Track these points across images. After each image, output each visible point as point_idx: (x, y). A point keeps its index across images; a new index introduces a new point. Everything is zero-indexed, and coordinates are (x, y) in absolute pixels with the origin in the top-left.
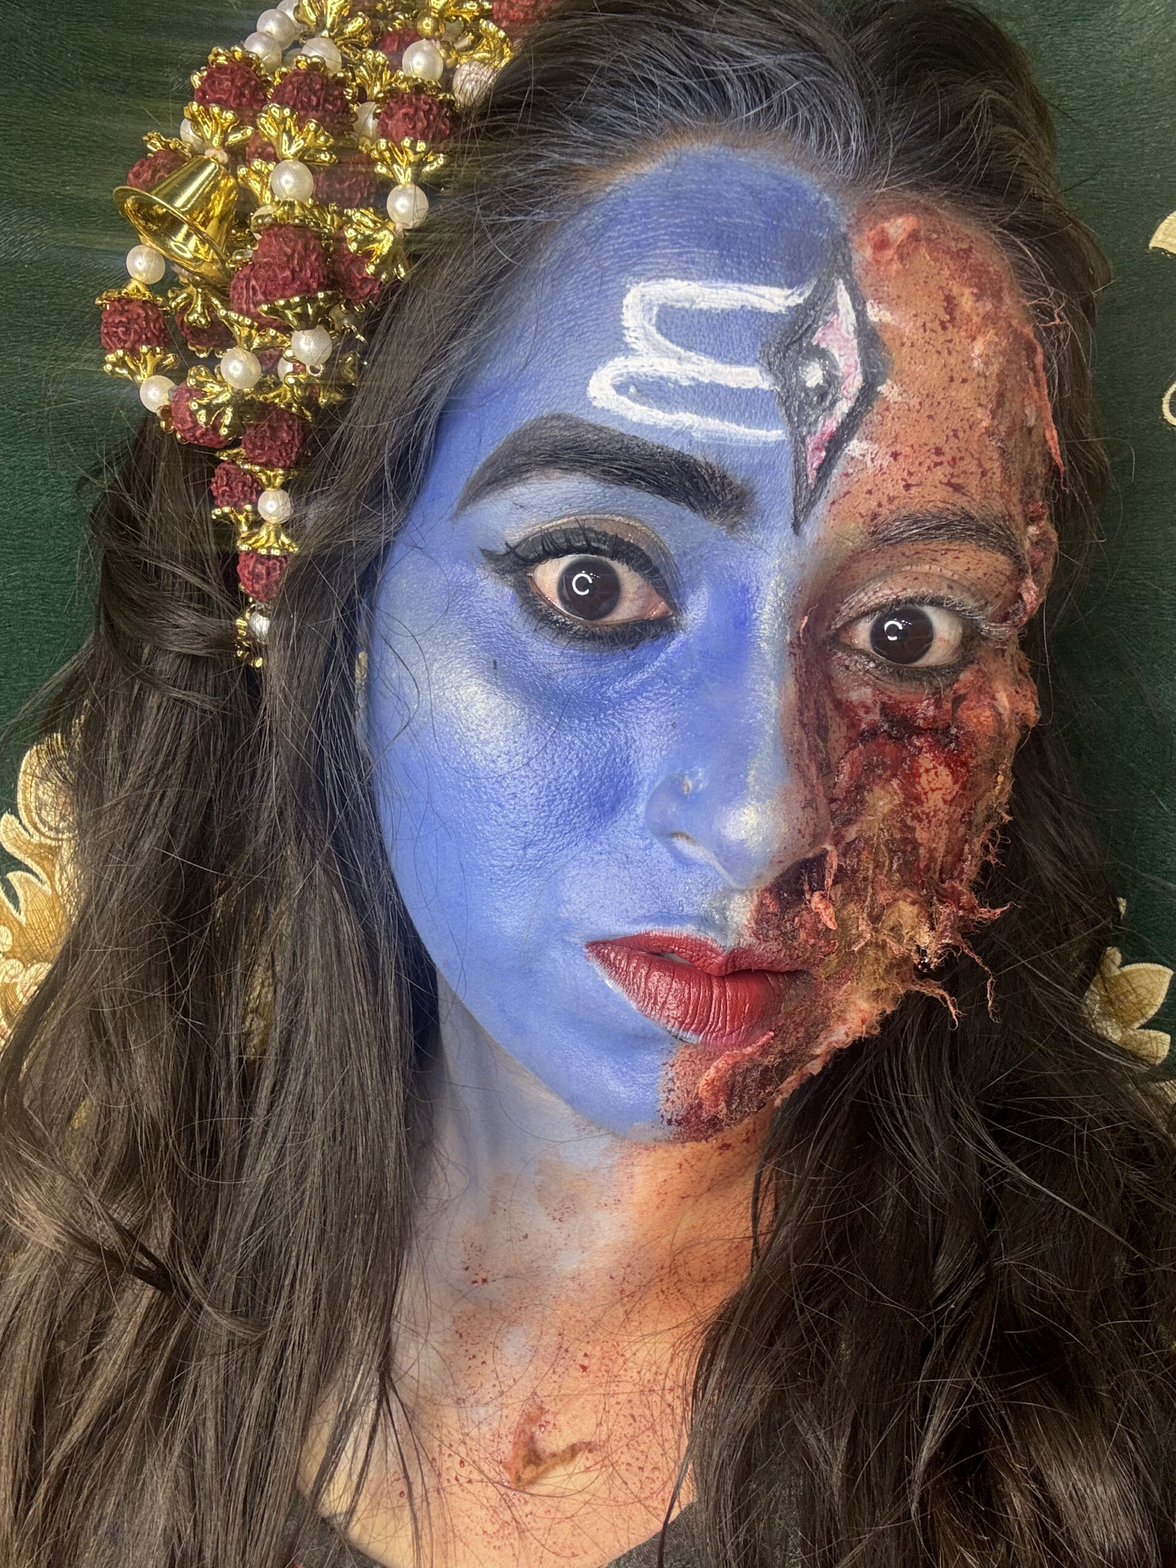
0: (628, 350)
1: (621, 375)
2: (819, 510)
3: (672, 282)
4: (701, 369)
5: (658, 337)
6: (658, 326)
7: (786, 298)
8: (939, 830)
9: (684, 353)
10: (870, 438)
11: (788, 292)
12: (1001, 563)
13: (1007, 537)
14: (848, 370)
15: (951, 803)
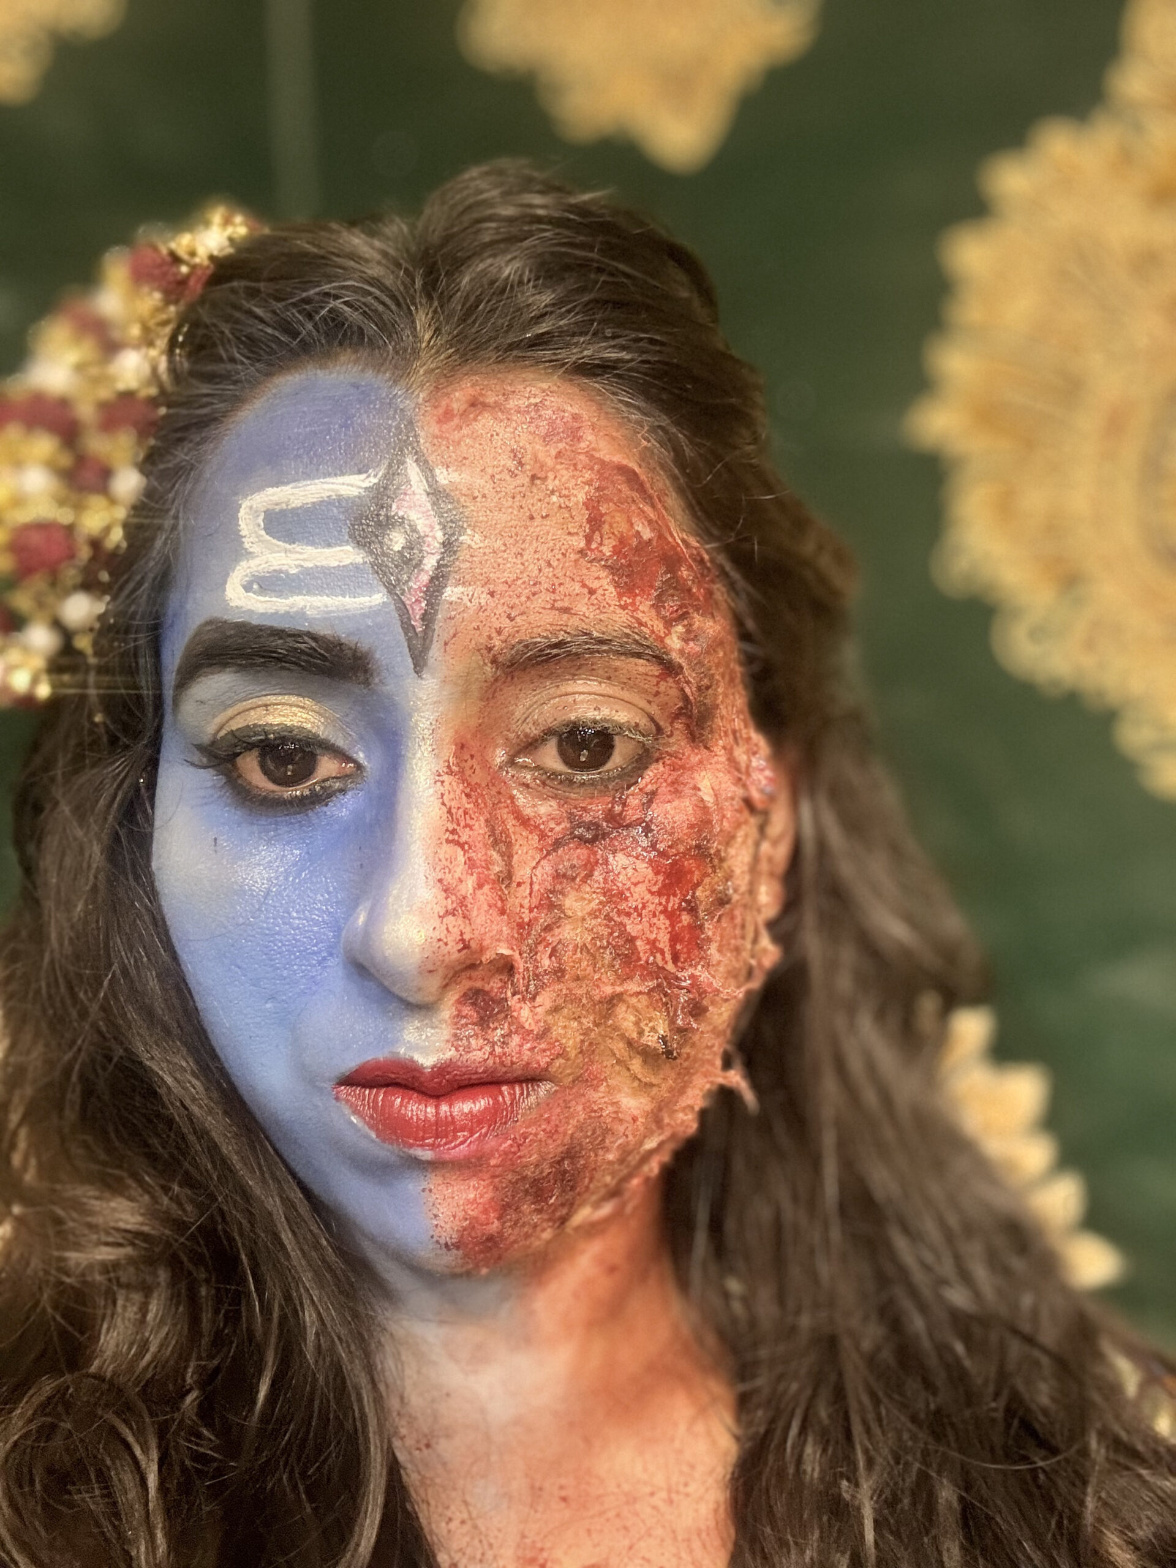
0: (249, 555)
1: (246, 576)
2: (435, 653)
3: (270, 491)
4: (305, 556)
5: (268, 538)
6: (265, 529)
7: (363, 481)
8: (655, 920)
9: (288, 546)
10: (459, 582)
11: (364, 476)
12: (642, 666)
13: (636, 642)
14: (427, 530)
15: (659, 893)
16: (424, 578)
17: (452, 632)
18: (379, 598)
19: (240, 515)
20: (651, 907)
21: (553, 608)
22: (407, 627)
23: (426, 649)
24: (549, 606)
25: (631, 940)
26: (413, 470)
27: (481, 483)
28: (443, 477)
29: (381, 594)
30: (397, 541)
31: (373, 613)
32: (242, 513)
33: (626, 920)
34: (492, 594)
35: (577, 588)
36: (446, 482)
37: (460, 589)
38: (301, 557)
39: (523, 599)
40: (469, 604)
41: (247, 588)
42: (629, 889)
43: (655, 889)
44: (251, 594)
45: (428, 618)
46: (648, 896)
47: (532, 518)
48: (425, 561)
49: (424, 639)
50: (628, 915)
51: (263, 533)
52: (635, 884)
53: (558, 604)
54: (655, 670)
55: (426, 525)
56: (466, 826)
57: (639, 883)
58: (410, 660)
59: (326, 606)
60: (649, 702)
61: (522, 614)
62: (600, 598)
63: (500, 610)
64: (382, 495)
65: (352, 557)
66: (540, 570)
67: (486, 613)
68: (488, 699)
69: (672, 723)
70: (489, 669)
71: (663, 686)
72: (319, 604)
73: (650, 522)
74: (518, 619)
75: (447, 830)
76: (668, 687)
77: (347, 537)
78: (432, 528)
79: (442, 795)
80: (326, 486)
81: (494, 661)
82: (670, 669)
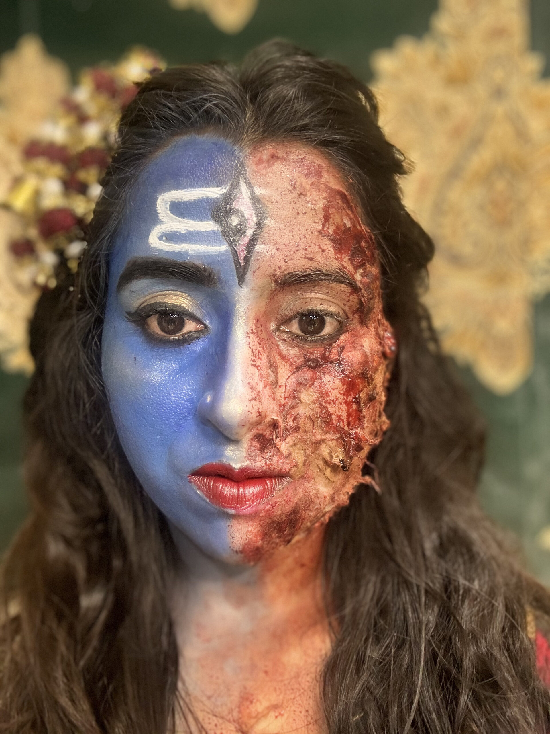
0: (161, 222)
1: (160, 232)
2: (249, 276)
3: (173, 192)
4: (189, 225)
5: (171, 215)
6: (170, 210)
7: (219, 191)
8: (341, 406)
9: (181, 219)
10: (264, 243)
11: (220, 188)
12: (343, 287)
13: (342, 276)
14: (249, 216)
15: (344, 394)
16: (246, 240)
17: (258, 266)
18: (224, 248)
19: (157, 202)
20: (340, 400)
21: (305, 258)
22: (237, 263)
23: (245, 273)
24: (303, 257)
25: (330, 415)
26: (243, 187)
27: (276, 196)
28: (258, 191)
29: (225, 246)
30: (234, 221)
31: (220, 255)
32: (159, 202)
33: (328, 406)
34: (278, 250)
35: (316, 249)
36: (259, 194)
37: (263, 246)
38: (187, 225)
39: (292, 253)
40: (266, 254)
41: (160, 238)
42: (330, 391)
43: (342, 392)
44: (161, 242)
45: (247, 259)
46: (339, 395)
47: (298, 214)
48: (247, 231)
49: (244, 269)
50: (329, 403)
51: (169, 212)
52: (333, 389)
53: (308, 256)
54: (348, 289)
55: (249, 214)
56: (259, 358)
57: (335, 389)
58: (237, 279)
59: (198, 250)
60: (345, 305)
61: (292, 259)
62: (327, 254)
63: (281, 257)
64: (228, 198)
65: (213, 227)
66: (301, 239)
67: (274, 258)
68: (270, 299)
69: (353, 315)
70: (273, 285)
71: (352, 297)
72: (195, 249)
73: (351, 219)
74: (289, 262)
75: (251, 360)
76: (354, 299)
77: (210, 217)
78: (251, 215)
79: (249, 343)
80: (201, 192)
81: (276, 282)
82: (355, 289)
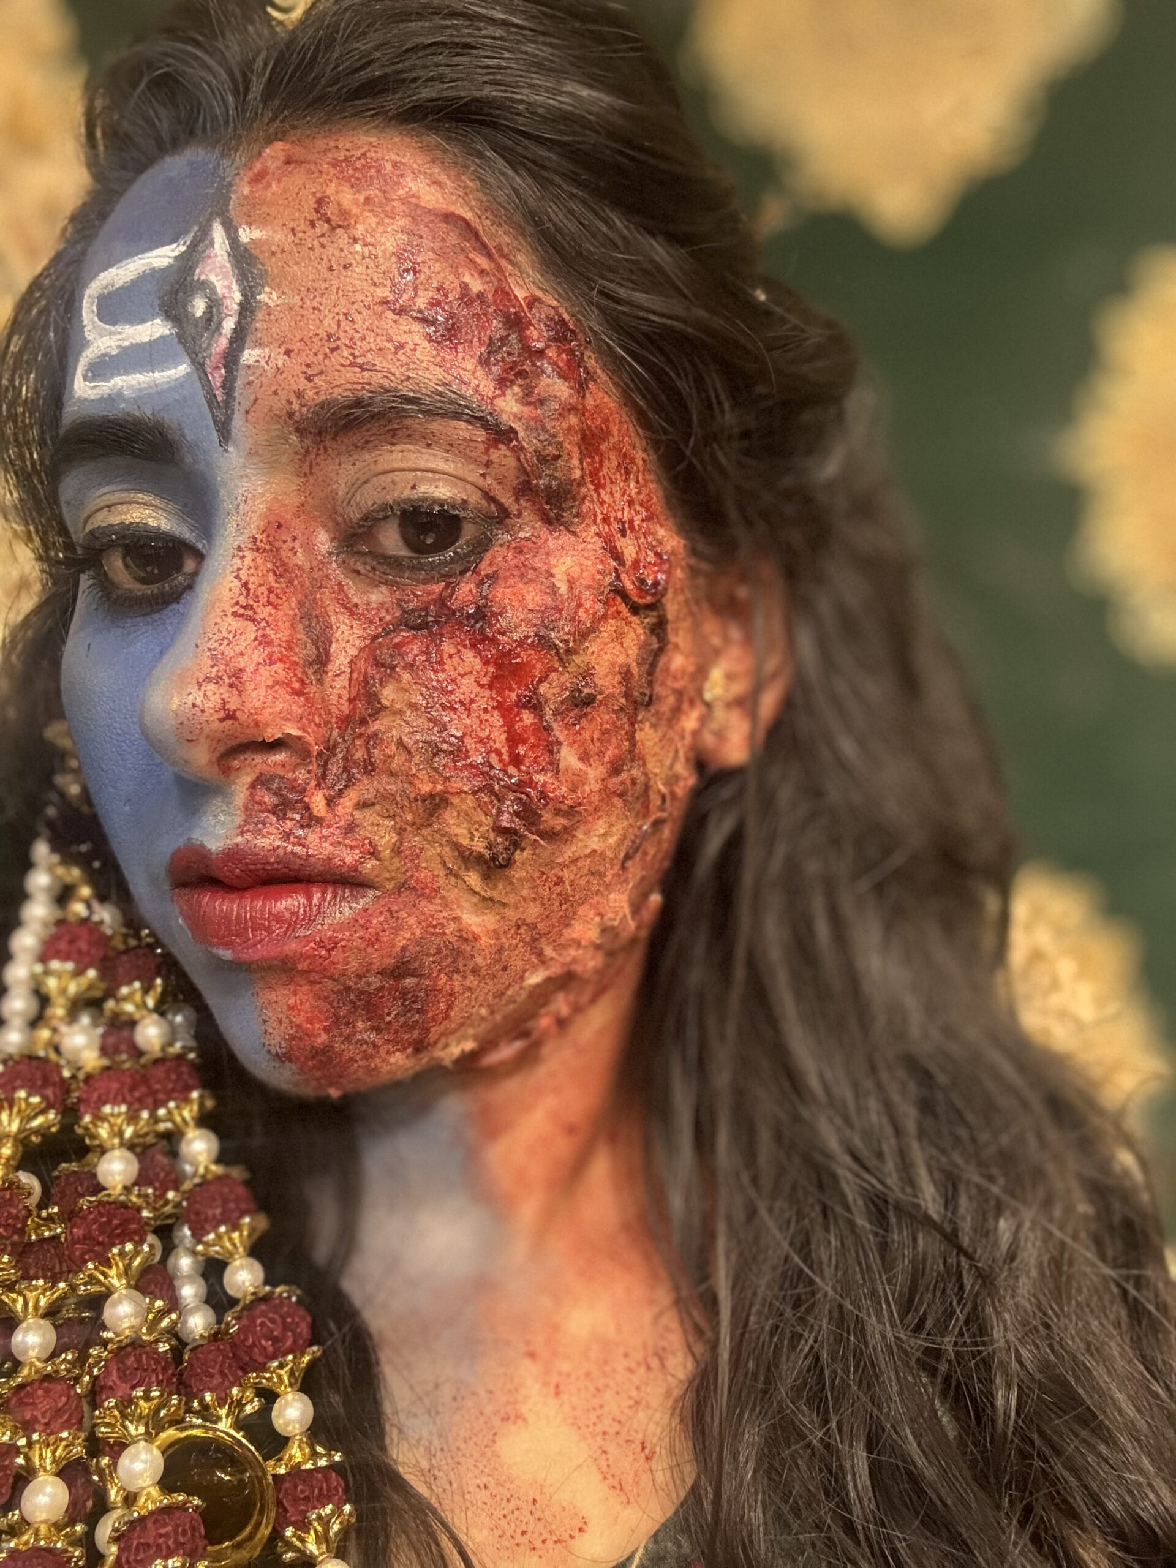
0: (88, 343)
1: (86, 365)
2: (238, 422)
3: (102, 275)
4: (124, 336)
5: (99, 323)
6: (98, 315)
9: (113, 328)
10: (260, 344)
11: (174, 245)
14: (225, 291)
17: (252, 398)
18: (183, 369)
20: (481, 701)
21: (353, 365)
22: (211, 399)
23: (229, 418)
29: (185, 366)
30: (199, 306)
32: (84, 304)
35: (380, 342)
36: (247, 241)
37: (257, 351)
38: (121, 337)
40: (266, 367)
41: (87, 377)
44: (89, 383)
45: (228, 385)
47: (331, 269)
49: (227, 409)
51: (96, 319)
55: (225, 287)
56: (269, 603)
58: (215, 434)
59: (139, 384)
61: (321, 373)
63: (298, 369)
64: (187, 263)
65: (161, 330)
66: (339, 325)
70: (294, 438)
72: (134, 383)
74: (316, 380)
77: (157, 309)
78: (229, 288)
79: (239, 569)
80: (143, 261)
81: (300, 431)
